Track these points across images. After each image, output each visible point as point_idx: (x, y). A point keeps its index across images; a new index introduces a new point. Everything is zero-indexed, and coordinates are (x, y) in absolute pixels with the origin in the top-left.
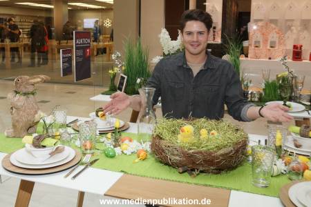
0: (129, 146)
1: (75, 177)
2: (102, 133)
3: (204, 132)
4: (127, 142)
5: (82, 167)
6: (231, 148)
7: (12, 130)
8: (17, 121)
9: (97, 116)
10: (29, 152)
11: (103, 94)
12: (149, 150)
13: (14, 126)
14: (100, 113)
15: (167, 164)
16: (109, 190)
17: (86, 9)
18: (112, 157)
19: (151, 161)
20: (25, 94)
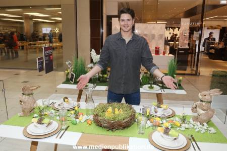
0: (83, 118)
1: (61, 137)
2: (69, 110)
3: (116, 109)
4: (81, 116)
5: (62, 132)
6: (129, 119)
7: (22, 113)
8: (25, 109)
9: (64, 101)
10: (36, 126)
11: (63, 83)
12: (92, 119)
13: (23, 111)
14: (66, 100)
15: (101, 127)
16: (78, 143)
17: (43, 22)
18: (76, 124)
19: (94, 125)
20: (28, 95)
